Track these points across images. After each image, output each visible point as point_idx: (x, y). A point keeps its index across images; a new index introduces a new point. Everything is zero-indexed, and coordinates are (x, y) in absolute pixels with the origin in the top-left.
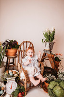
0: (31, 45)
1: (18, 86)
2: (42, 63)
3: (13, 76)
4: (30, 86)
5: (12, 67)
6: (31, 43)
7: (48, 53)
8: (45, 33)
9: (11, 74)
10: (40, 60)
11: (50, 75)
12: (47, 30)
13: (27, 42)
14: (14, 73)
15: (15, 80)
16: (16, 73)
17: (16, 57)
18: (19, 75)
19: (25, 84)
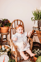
0: (22, 23)
1: (10, 59)
2: (31, 39)
3: (5, 51)
4: (20, 60)
5: (5, 43)
6: (21, 21)
7: (37, 30)
8: (34, 12)
9: (3, 49)
10: (30, 37)
11: (38, 50)
12: (35, 10)
13: (17, 20)
14: (6, 48)
15: (7, 54)
16: (8, 48)
17: (8, 34)
18: (10, 50)
19: (16, 58)
